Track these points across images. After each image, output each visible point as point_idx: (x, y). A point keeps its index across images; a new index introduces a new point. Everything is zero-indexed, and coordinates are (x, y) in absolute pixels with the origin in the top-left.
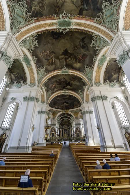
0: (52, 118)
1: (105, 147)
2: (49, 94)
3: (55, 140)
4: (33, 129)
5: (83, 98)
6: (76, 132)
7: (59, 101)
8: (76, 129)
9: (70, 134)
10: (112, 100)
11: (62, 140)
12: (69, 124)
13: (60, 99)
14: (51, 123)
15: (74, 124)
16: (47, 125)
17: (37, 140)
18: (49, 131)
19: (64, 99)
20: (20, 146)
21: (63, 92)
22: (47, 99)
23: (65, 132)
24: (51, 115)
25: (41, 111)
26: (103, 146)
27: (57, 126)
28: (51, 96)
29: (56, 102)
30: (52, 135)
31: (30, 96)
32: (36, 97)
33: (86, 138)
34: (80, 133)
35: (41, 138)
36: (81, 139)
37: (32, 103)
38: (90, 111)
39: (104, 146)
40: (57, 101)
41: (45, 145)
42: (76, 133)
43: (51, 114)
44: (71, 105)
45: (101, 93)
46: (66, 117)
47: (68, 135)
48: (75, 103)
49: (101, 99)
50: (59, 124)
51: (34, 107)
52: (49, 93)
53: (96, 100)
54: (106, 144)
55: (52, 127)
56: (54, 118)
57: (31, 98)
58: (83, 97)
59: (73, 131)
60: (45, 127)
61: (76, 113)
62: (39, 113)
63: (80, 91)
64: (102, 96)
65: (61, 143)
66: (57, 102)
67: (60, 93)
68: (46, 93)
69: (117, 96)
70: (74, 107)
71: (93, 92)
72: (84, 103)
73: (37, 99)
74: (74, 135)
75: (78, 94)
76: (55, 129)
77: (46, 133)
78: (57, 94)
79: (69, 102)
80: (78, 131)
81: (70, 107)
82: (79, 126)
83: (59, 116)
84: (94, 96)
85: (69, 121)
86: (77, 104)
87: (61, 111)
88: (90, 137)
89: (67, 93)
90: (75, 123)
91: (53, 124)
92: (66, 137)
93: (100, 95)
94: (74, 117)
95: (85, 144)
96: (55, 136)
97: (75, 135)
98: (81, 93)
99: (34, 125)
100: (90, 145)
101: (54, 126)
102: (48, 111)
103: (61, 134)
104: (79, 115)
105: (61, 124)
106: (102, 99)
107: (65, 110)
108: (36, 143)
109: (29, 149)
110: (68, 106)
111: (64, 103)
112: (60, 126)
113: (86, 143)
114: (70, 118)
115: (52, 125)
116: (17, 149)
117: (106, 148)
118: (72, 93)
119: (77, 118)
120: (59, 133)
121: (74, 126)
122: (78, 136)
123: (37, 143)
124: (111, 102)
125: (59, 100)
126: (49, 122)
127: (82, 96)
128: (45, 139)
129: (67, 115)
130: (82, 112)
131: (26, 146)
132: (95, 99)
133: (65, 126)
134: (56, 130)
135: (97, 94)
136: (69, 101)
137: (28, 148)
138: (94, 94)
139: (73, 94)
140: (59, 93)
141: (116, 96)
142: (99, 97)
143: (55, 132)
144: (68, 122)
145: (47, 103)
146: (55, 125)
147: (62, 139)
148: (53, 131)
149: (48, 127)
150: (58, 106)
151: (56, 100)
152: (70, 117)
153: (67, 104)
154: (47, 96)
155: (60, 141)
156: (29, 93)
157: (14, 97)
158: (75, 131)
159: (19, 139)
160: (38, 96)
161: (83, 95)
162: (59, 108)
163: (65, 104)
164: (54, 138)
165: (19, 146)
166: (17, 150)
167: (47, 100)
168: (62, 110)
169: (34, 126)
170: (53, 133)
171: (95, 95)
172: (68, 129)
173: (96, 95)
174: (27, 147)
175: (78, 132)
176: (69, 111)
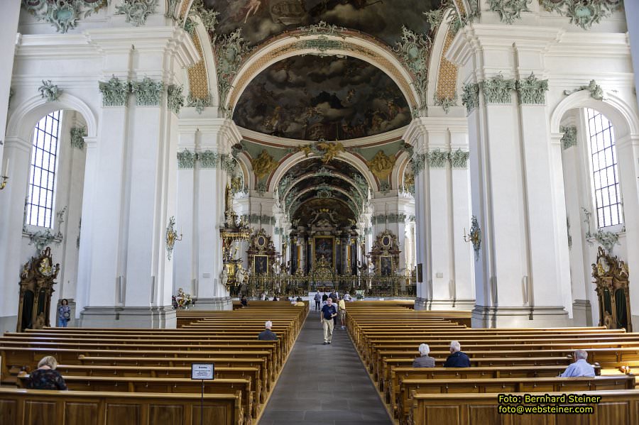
0: (251, 185)
1: (491, 312)
2: (230, 56)
3: (270, 286)
4: (171, 238)
5: (421, 80)
6: (375, 254)
7: (288, 90)
8: (378, 238)
9: (348, 263)
10: (568, 103)
11: (305, 287)
12: (345, 217)
13: (293, 78)
14: (247, 213)
15: (369, 216)
16: (230, 221)
17: (190, 284)
18: (239, 248)
19: (319, 78)
20: (128, 304)
21: (312, 44)
22: (223, 86)
23: (319, 256)
24: (244, 170)
25: (193, 152)
26: (482, 310)
27: (277, 225)
28: (242, 63)
29: (272, 94)
30: (257, 266)
31: (131, 72)
32: (168, 82)
33: (421, 280)
34: (396, 259)
35: (206, 276)
36: (399, 284)
37: (148, 116)
38: (454, 151)
39: (487, 309)
40: (278, 92)
41: (228, 307)
42: (374, 262)
43: (248, 164)
44: (358, 115)
45: (516, 64)
46: (329, 180)
47: (335, 269)
48: (380, 102)
49: (513, 96)
50: (287, 216)
51: (164, 135)
52: (232, 47)
53: (485, 100)
54: (496, 301)
55: (255, 227)
56: (261, 187)
57: (140, 88)
58: (426, 72)
59: (363, 248)
60: (221, 231)
61: (382, 160)
62: (186, 159)
63: (410, 39)
64: (522, 80)
65: (299, 300)
66: (277, 98)
67: (292, 46)
68: (215, 50)
69: (597, 83)
70: (371, 125)
71: (477, 53)
72: (424, 107)
73: (171, 90)
74: (365, 267)
75: (399, 58)
76: (269, 239)
77: (228, 259)
78: (276, 53)
79: (344, 94)
80: (388, 248)
81: (350, 126)
82: (391, 226)
83: (287, 175)
84: (479, 80)
85: (346, 198)
86: (392, 110)
87: (298, 149)
88: (439, 276)
89: (333, 45)
90: (376, 211)
91: (258, 214)
92: (325, 275)
93: (508, 75)
94: (372, 183)
95: (411, 306)
96: (272, 271)
97: (371, 266)
98: (414, 52)
99: (172, 224)
100: (435, 308)
101: (264, 226)
102: (228, 151)
103: (301, 264)
104: (401, 168)
105: (303, 217)
106: (519, 96)
107: (325, 144)
108: (186, 299)
109: (167, 316)
110: (339, 118)
111: (314, 105)
112: (293, 227)
113: (420, 300)
114: (347, 186)
115: (251, 218)
116: (118, 315)
117: (494, 315)
118: (361, 50)
119: (385, 187)
120: (288, 258)
121: (370, 225)
122: (387, 271)
123: (192, 296)
124: (559, 114)
125: (285, 83)
126: (240, 207)
127: (420, 66)
128: (225, 280)
129: (334, 171)
130: (414, 157)
131: (151, 305)
132: (481, 96)
133: (320, 223)
134: (277, 242)
135: (497, 65)
136: (346, 89)
137: (163, 315)
138: (478, 68)
139: (371, 54)
140: (285, 49)
141: (592, 82)
142: (502, 86)
143: (271, 253)
144: (338, 206)
145: (221, 108)
146: (268, 219)
147: (306, 283)
148: (261, 247)
149: (237, 229)
150: (283, 118)
151: (270, 87)
152: (349, 181)
153: (333, 107)
154: (217, 64)
155: (296, 293)
156: (127, 57)
157: (55, 81)
158: (369, 249)
159: (119, 280)
160: (173, 74)
161: (427, 64)
162: (289, 130)
163: (324, 107)
164: (265, 278)
165: (120, 305)
166: (118, 319)
167: (220, 90)
168: (303, 143)
169: (175, 228)
170: (261, 256)
171: (483, 75)
172: (337, 242)
173: (489, 73)
174: (158, 312)
175: (385, 254)
176: (345, 149)
